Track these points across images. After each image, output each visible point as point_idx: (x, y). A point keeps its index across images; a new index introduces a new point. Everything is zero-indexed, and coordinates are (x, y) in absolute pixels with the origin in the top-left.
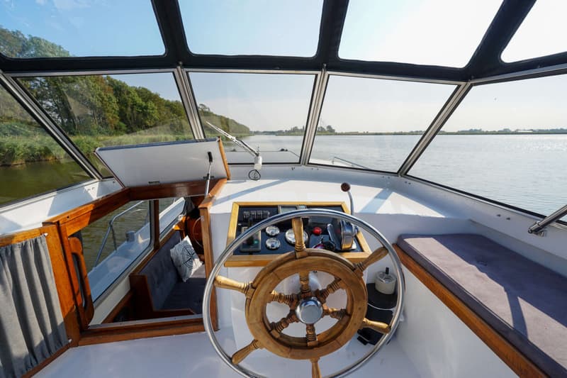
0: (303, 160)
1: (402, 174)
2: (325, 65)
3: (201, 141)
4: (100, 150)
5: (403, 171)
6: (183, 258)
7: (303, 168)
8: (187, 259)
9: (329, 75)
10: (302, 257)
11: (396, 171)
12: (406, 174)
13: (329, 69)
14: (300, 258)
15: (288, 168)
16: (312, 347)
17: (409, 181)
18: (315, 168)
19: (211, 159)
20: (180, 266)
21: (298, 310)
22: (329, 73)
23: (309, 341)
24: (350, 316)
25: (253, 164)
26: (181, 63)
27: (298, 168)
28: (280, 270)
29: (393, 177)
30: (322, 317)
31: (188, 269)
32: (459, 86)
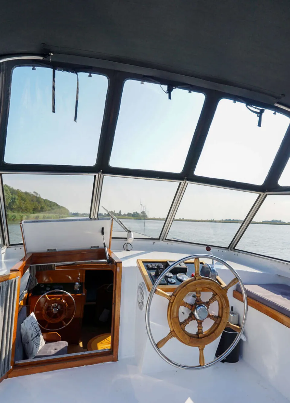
0: (162, 237)
1: (232, 249)
2: (186, 178)
3: (95, 219)
4: (25, 222)
5: (232, 247)
6: (32, 334)
7: (161, 243)
8: (34, 336)
9: (188, 183)
10: (199, 279)
11: (227, 247)
12: (234, 248)
13: (188, 180)
14: (198, 280)
15: (151, 242)
16: (201, 338)
17: (236, 253)
18: (170, 243)
19: (103, 233)
20: (28, 342)
21: (195, 313)
22: (188, 182)
23: (200, 334)
24: (221, 318)
25: (126, 238)
26: (101, 171)
27: (157, 243)
28: (189, 286)
29: (225, 251)
30: (207, 318)
31: (35, 346)
32: (260, 195)
